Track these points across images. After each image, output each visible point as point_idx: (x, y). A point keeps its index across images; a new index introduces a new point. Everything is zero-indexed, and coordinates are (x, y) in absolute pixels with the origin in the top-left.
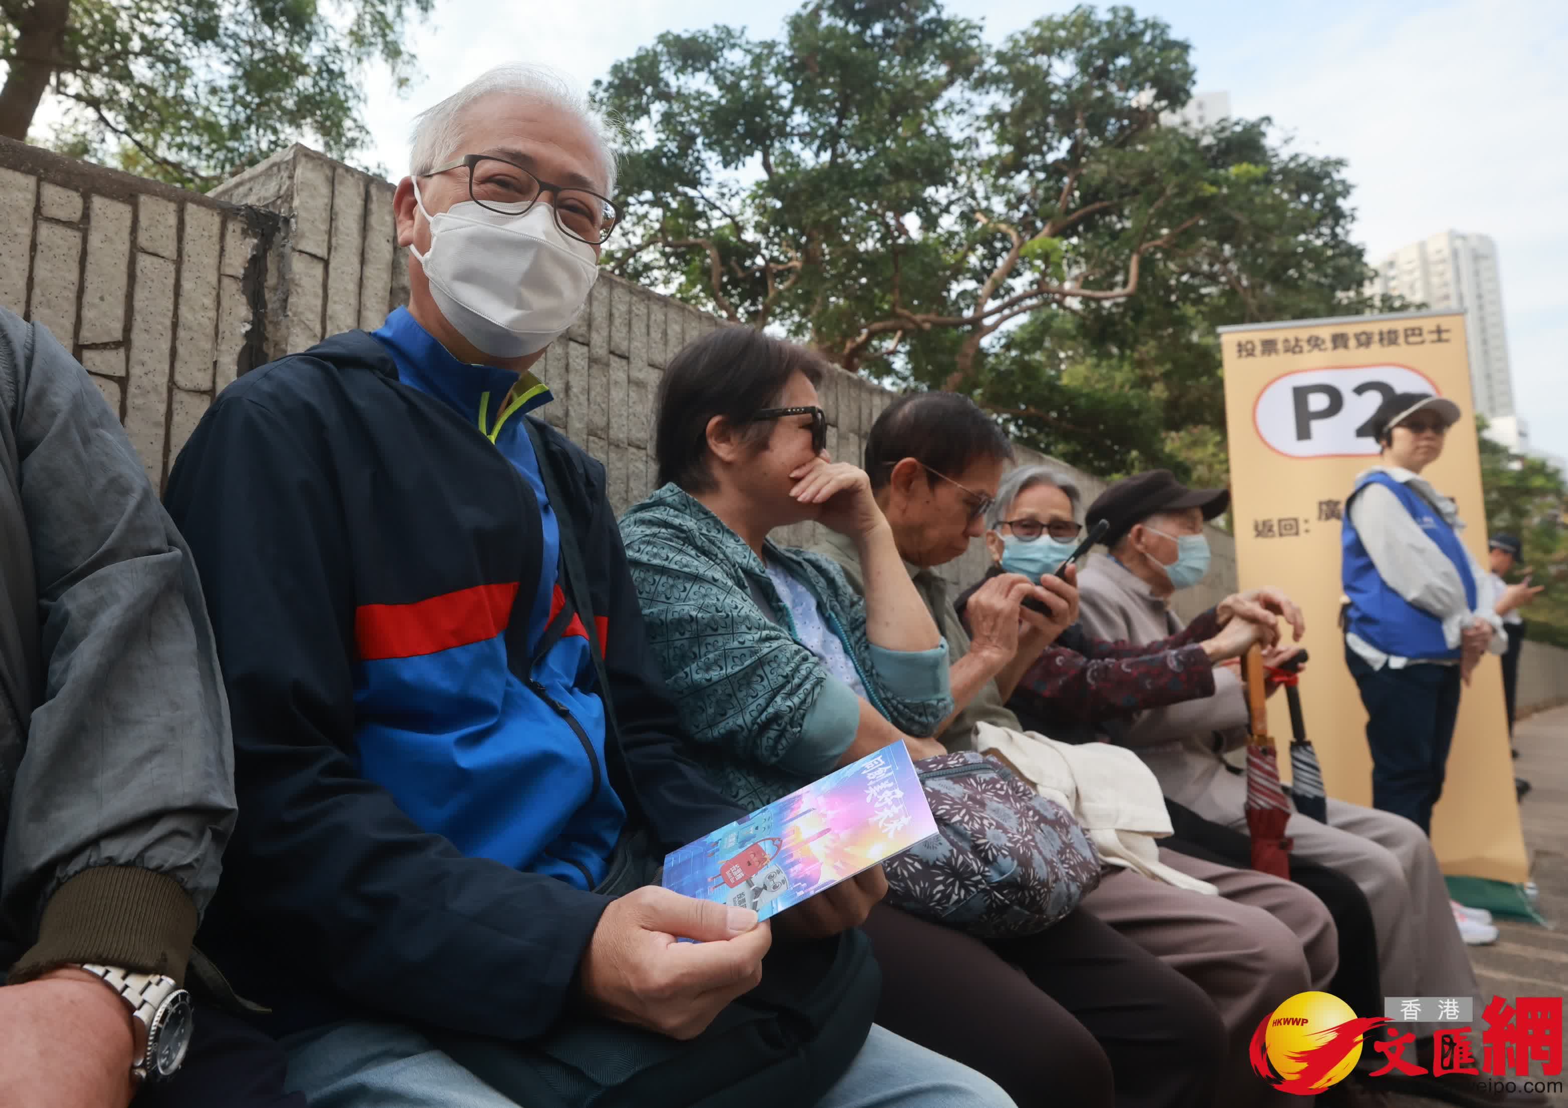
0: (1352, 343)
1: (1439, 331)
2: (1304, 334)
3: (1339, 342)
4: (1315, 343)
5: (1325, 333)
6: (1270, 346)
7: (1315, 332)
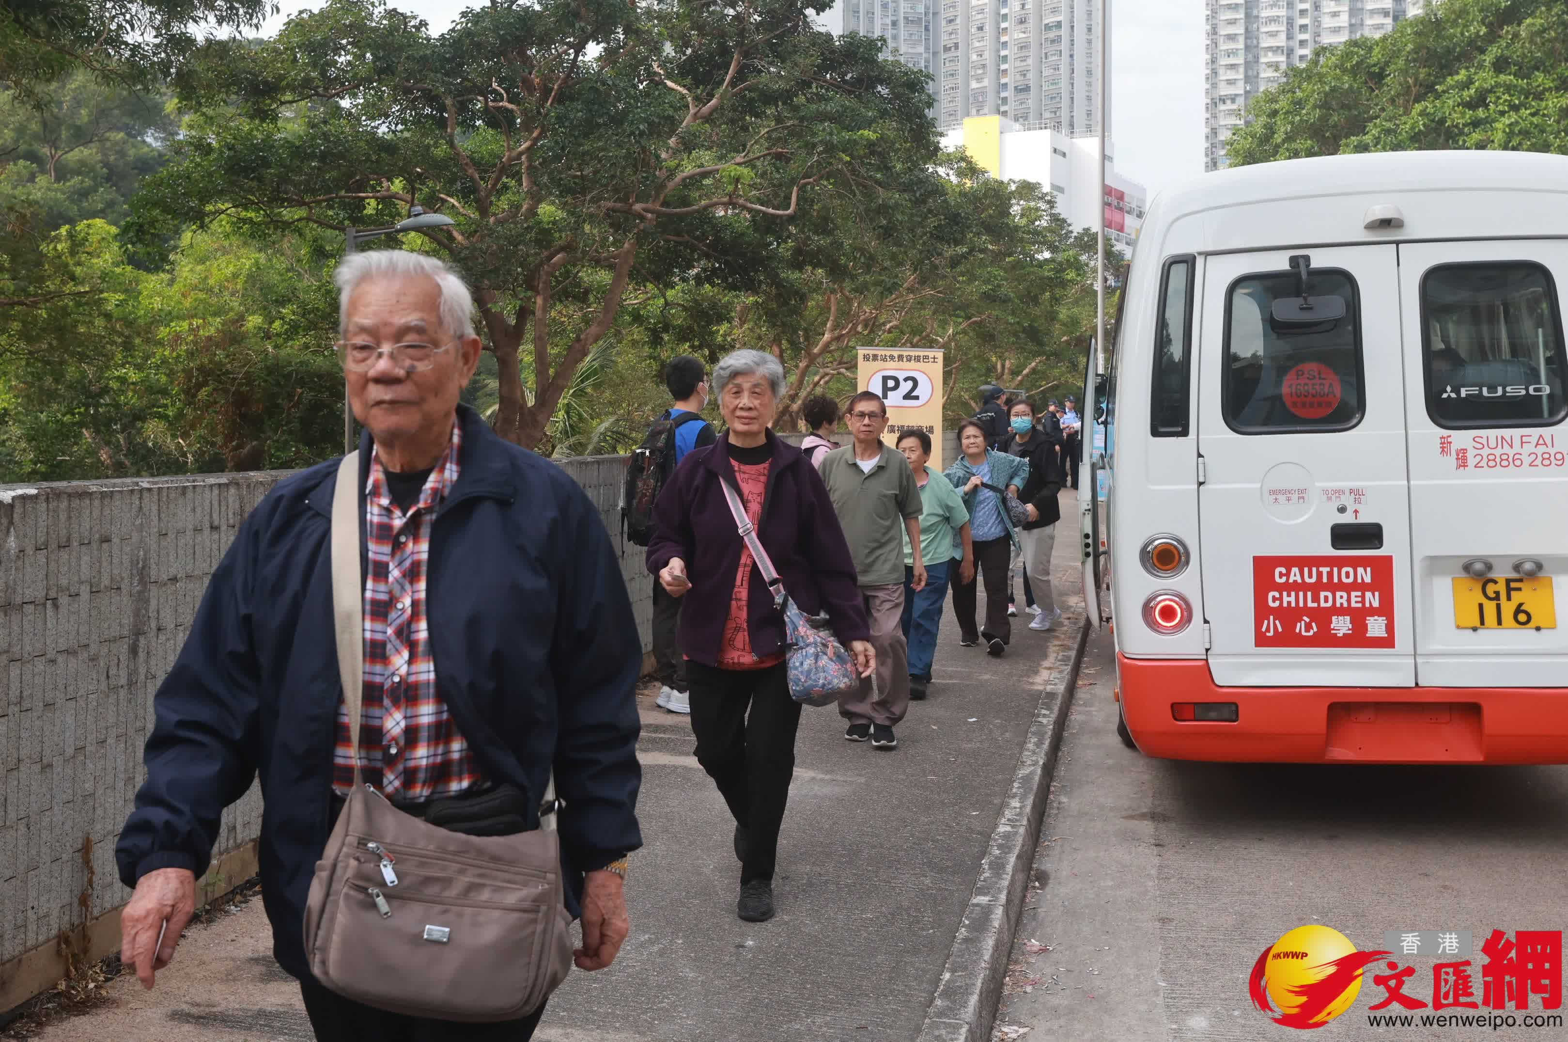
0: (905, 359)
1: (934, 358)
2: (888, 353)
3: (901, 359)
4: (892, 358)
5: (896, 354)
6: (875, 356)
7: (892, 353)
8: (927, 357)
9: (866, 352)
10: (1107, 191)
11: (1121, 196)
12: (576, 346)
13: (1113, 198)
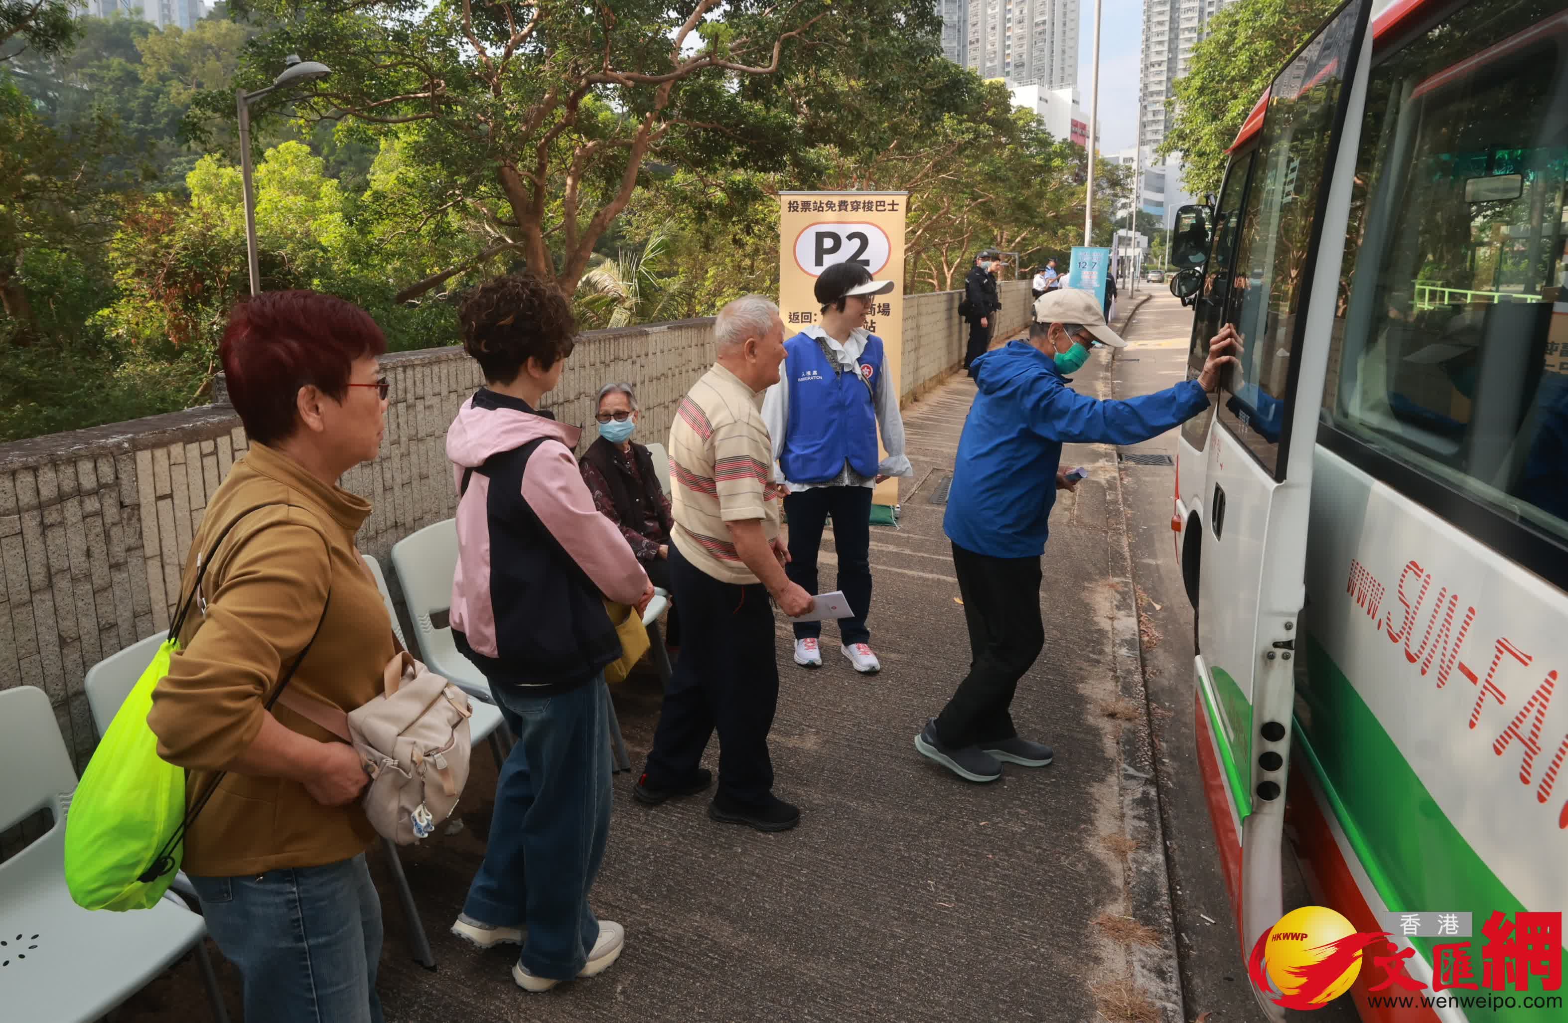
0: (849, 207)
1: (893, 204)
2: (825, 200)
3: (843, 207)
4: (830, 205)
5: (836, 200)
6: (806, 206)
7: (831, 199)
8: (881, 203)
9: (793, 198)
10: (1075, 124)
11: (1084, 127)
12: (597, 220)
13: (1078, 128)
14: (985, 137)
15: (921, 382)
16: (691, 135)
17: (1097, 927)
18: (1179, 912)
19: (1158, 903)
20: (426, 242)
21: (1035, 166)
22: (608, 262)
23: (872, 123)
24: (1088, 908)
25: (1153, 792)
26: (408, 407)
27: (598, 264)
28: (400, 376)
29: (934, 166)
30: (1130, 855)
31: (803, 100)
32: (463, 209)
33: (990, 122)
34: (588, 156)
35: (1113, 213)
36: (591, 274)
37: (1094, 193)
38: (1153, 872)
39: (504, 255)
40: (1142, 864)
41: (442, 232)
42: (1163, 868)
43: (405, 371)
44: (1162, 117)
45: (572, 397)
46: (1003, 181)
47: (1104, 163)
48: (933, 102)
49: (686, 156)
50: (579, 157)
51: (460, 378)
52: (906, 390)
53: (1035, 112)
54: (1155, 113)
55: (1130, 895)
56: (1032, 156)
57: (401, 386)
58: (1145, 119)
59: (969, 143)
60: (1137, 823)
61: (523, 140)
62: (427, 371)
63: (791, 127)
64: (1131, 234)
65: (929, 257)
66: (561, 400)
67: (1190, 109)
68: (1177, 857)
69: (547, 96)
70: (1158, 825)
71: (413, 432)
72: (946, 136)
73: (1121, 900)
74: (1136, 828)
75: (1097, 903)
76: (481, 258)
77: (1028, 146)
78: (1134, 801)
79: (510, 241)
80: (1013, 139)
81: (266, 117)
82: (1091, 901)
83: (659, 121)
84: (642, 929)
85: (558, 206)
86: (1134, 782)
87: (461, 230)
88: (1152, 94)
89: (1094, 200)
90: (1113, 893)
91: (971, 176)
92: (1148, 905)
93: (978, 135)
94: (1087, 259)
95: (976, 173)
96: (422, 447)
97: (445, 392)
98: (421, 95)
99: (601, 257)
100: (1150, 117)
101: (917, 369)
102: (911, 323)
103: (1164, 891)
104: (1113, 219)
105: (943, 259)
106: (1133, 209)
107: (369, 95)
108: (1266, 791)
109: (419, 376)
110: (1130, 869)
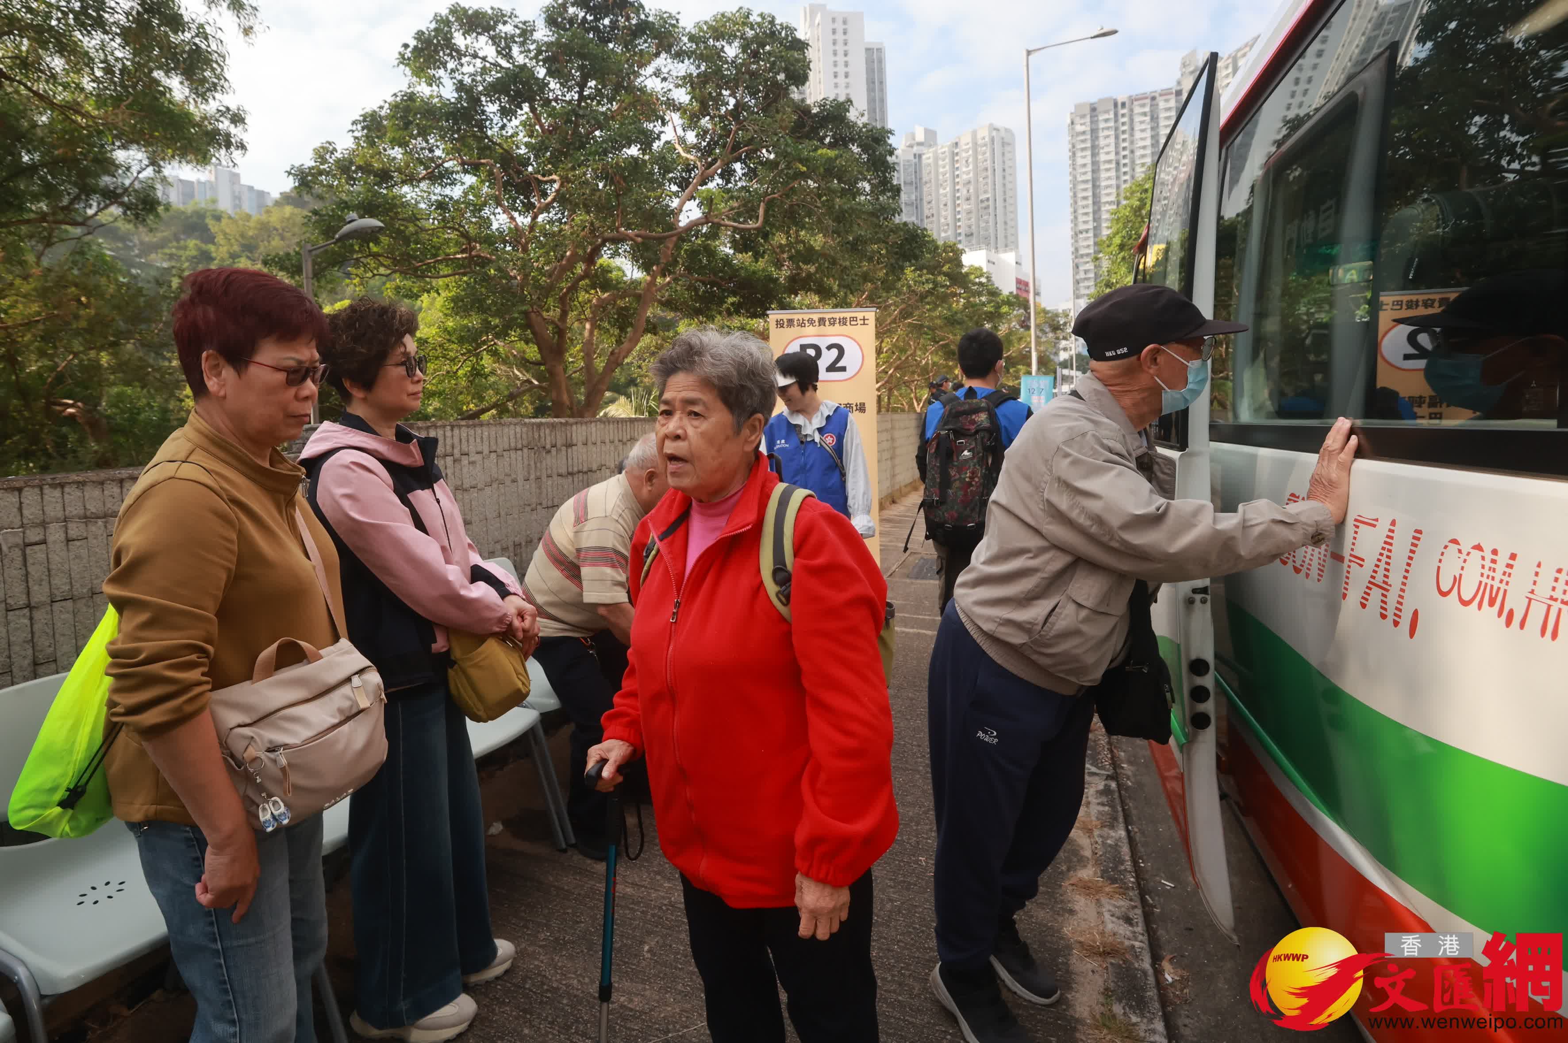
0: (827, 323)
1: (864, 319)
2: (806, 317)
3: (822, 322)
4: (811, 322)
5: (815, 317)
6: (790, 322)
7: (811, 316)
8: (854, 319)
9: (779, 317)
10: (1019, 281)
11: (1026, 284)
12: (612, 358)
13: (1022, 284)
14: (943, 286)
15: (897, 487)
16: (691, 288)
17: (1071, 888)
18: (1143, 879)
19: (1123, 868)
20: (464, 383)
21: (986, 313)
22: (622, 399)
23: (845, 267)
24: (1062, 873)
25: (1113, 785)
26: (455, 461)
27: (612, 401)
28: (449, 434)
29: (901, 312)
30: (1096, 833)
31: (785, 256)
32: (495, 354)
33: (946, 274)
34: (602, 306)
35: (1056, 354)
36: (607, 410)
37: (1037, 337)
38: (1116, 845)
39: (531, 396)
40: (1108, 838)
41: (477, 373)
42: (1126, 841)
43: (452, 430)
44: (1092, 275)
45: (595, 467)
46: (959, 323)
47: (1045, 312)
48: (896, 253)
49: (688, 306)
50: (596, 306)
51: (499, 440)
52: (884, 494)
53: (985, 270)
54: (1086, 272)
55: (1097, 862)
56: (984, 304)
57: (449, 442)
58: (1078, 277)
59: (929, 292)
60: (1101, 808)
61: (547, 291)
62: (472, 432)
63: (777, 279)
64: (1073, 373)
65: (901, 395)
66: (585, 469)
67: (1113, 263)
68: (1138, 837)
69: (568, 253)
70: (1120, 809)
71: (459, 483)
72: (909, 287)
73: (1090, 866)
74: (1100, 812)
75: (1069, 870)
76: (511, 397)
77: (980, 294)
78: (1097, 792)
79: (536, 383)
80: (966, 288)
81: (325, 276)
82: (1064, 868)
83: (664, 276)
84: (666, 902)
85: (579, 351)
86: (1097, 778)
87: (493, 372)
88: (1082, 256)
89: (1038, 343)
90: (1082, 862)
91: (932, 319)
92: (1114, 869)
93: (935, 283)
94: (1035, 386)
95: (937, 317)
96: (466, 496)
97: (486, 452)
98: (459, 256)
99: (616, 395)
100: (1082, 275)
101: (893, 476)
102: (885, 436)
103: (1127, 858)
104: (1056, 359)
105: (912, 395)
106: (1073, 352)
107: (415, 258)
108: (1199, 721)
109: (464, 435)
110: (1097, 843)
